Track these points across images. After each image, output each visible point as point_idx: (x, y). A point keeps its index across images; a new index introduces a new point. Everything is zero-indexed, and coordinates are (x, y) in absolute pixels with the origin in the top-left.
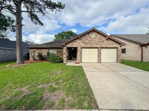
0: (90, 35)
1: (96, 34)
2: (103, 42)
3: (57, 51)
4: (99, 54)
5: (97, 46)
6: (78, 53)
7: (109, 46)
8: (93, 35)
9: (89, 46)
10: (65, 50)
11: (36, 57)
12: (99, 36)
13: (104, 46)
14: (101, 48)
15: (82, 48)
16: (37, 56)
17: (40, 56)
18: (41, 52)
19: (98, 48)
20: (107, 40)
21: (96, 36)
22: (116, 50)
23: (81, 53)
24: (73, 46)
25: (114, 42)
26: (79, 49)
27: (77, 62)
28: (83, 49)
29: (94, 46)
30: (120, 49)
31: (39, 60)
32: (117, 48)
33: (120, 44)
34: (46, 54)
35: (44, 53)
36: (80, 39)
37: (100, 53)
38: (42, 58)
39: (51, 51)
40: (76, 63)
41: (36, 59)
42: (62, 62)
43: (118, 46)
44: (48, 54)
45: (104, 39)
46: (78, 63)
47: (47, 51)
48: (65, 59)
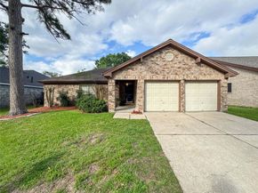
0: (163, 55)
1: (176, 52)
2: (189, 69)
3: (97, 89)
4: (182, 94)
5: (177, 78)
6: (138, 91)
7: (201, 78)
8: (169, 56)
9: (161, 78)
10: (111, 86)
11: (55, 101)
12: (181, 57)
13: (192, 78)
14: (186, 81)
15: (146, 81)
16: (57, 99)
17: (64, 98)
18: (65, 90)
19: (179, 81)
20: (198, 64)
21: (176, 56)
22: (216, 85)
23: (145, 91)
24: (129, 78)
25: (212, 70)
26: (140, 84)
27: (137, 110)
28: (148, 85)
29: (172, 77)
30: (224, 83)
31: (62, 106)
32: (218, 81)
33: (224, 73)
34: (76, 95)
35: (72, 92)
36: (142, 64)
37: (184, 93)
38: (67, 102)
39: (85, 89)
40: (134, 112)
41: (57, 105)
42: (106, 110)
43: (220, 76)
44: (80, 93)
45: (192, 62)
46: (139, 113)
47: (77, 87)
48: (112, 105)
